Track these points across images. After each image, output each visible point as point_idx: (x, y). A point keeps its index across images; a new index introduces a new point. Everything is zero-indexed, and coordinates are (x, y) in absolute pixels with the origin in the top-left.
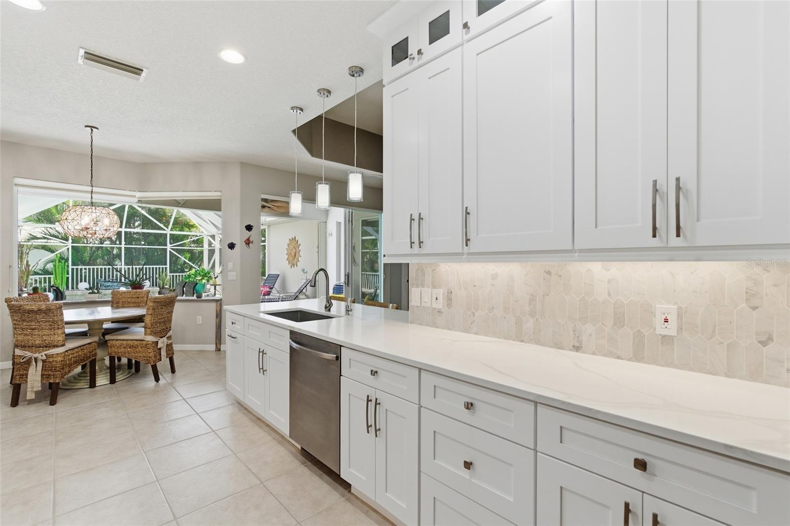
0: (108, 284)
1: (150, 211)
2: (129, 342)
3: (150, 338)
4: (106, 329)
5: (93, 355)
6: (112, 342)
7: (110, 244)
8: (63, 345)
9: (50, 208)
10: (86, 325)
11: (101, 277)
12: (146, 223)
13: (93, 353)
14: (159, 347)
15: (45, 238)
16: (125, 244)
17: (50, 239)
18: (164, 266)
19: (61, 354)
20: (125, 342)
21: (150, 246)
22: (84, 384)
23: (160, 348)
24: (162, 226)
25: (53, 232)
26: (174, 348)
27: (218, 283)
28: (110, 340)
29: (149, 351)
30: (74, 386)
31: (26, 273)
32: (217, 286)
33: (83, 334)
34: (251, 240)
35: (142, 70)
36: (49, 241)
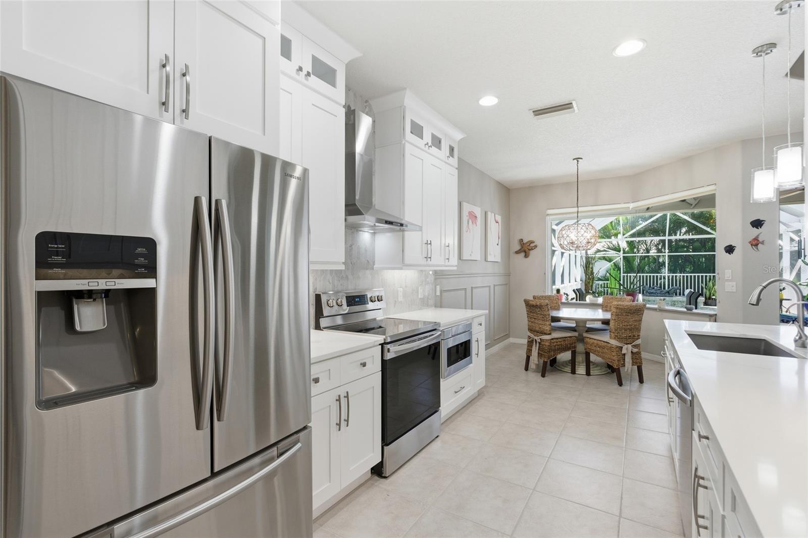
0: (652, 291)
1: (693, 216)
2: (598, 341)
3: (614, 343)
4: (588, 328)
5: (572, 347)
6: (588, 339)
7: (657, 253)
8: (550, 334)
9: (606, 225)
10: (574, 321)
11: (647, 284)
12: (693, 229)
13: (573, 345)
14: (623, 352)
15: (605, 251)
16: (668, 253)
17: (608, 251)
18: (712, 275)
19: (548, 340)
20: (596, 342)
21: (695, 252)
22: (569, 369)
23: (625, 354)
24: (709, 230)
25: (611, 246)
26: (642, 356)
27: (784, 298)
28: (588, 338)
29: (613, 354)
30: (564, 369)
31: (592, 279)
32: (783, 301)
33: (573, 329)
34: (760, 239)
35: (571, 103)
36: (608, 253)
